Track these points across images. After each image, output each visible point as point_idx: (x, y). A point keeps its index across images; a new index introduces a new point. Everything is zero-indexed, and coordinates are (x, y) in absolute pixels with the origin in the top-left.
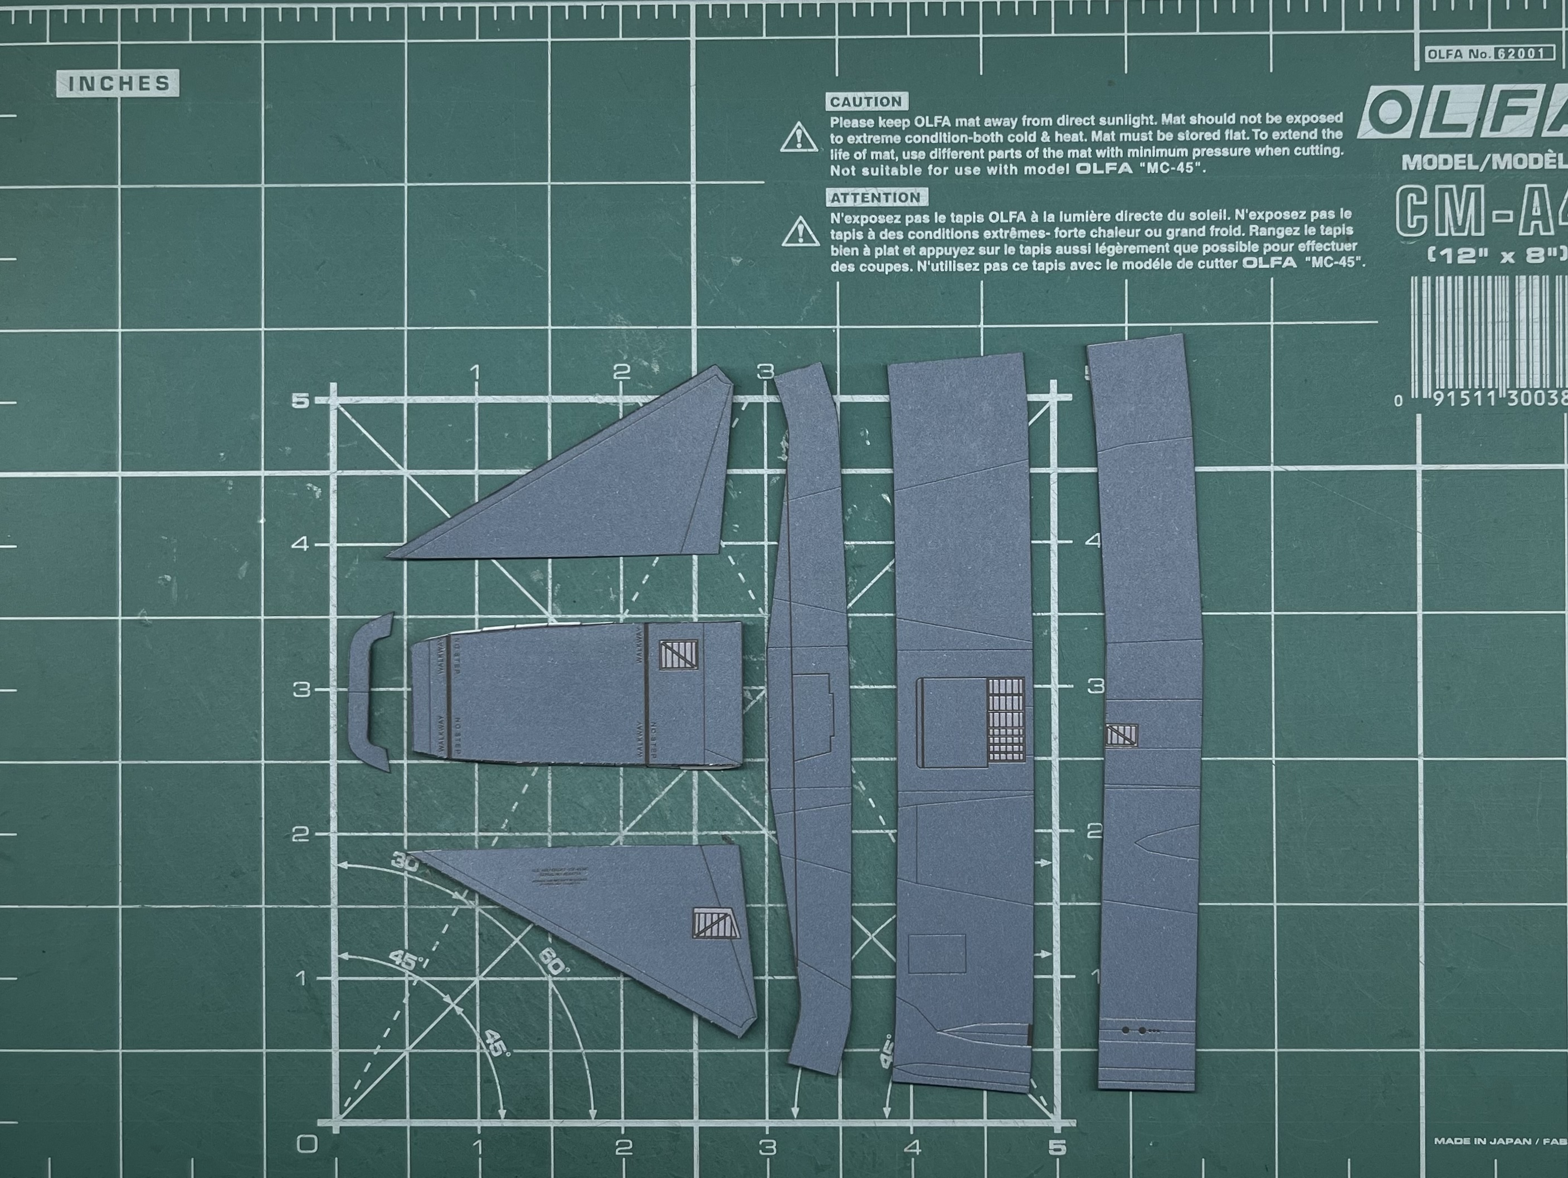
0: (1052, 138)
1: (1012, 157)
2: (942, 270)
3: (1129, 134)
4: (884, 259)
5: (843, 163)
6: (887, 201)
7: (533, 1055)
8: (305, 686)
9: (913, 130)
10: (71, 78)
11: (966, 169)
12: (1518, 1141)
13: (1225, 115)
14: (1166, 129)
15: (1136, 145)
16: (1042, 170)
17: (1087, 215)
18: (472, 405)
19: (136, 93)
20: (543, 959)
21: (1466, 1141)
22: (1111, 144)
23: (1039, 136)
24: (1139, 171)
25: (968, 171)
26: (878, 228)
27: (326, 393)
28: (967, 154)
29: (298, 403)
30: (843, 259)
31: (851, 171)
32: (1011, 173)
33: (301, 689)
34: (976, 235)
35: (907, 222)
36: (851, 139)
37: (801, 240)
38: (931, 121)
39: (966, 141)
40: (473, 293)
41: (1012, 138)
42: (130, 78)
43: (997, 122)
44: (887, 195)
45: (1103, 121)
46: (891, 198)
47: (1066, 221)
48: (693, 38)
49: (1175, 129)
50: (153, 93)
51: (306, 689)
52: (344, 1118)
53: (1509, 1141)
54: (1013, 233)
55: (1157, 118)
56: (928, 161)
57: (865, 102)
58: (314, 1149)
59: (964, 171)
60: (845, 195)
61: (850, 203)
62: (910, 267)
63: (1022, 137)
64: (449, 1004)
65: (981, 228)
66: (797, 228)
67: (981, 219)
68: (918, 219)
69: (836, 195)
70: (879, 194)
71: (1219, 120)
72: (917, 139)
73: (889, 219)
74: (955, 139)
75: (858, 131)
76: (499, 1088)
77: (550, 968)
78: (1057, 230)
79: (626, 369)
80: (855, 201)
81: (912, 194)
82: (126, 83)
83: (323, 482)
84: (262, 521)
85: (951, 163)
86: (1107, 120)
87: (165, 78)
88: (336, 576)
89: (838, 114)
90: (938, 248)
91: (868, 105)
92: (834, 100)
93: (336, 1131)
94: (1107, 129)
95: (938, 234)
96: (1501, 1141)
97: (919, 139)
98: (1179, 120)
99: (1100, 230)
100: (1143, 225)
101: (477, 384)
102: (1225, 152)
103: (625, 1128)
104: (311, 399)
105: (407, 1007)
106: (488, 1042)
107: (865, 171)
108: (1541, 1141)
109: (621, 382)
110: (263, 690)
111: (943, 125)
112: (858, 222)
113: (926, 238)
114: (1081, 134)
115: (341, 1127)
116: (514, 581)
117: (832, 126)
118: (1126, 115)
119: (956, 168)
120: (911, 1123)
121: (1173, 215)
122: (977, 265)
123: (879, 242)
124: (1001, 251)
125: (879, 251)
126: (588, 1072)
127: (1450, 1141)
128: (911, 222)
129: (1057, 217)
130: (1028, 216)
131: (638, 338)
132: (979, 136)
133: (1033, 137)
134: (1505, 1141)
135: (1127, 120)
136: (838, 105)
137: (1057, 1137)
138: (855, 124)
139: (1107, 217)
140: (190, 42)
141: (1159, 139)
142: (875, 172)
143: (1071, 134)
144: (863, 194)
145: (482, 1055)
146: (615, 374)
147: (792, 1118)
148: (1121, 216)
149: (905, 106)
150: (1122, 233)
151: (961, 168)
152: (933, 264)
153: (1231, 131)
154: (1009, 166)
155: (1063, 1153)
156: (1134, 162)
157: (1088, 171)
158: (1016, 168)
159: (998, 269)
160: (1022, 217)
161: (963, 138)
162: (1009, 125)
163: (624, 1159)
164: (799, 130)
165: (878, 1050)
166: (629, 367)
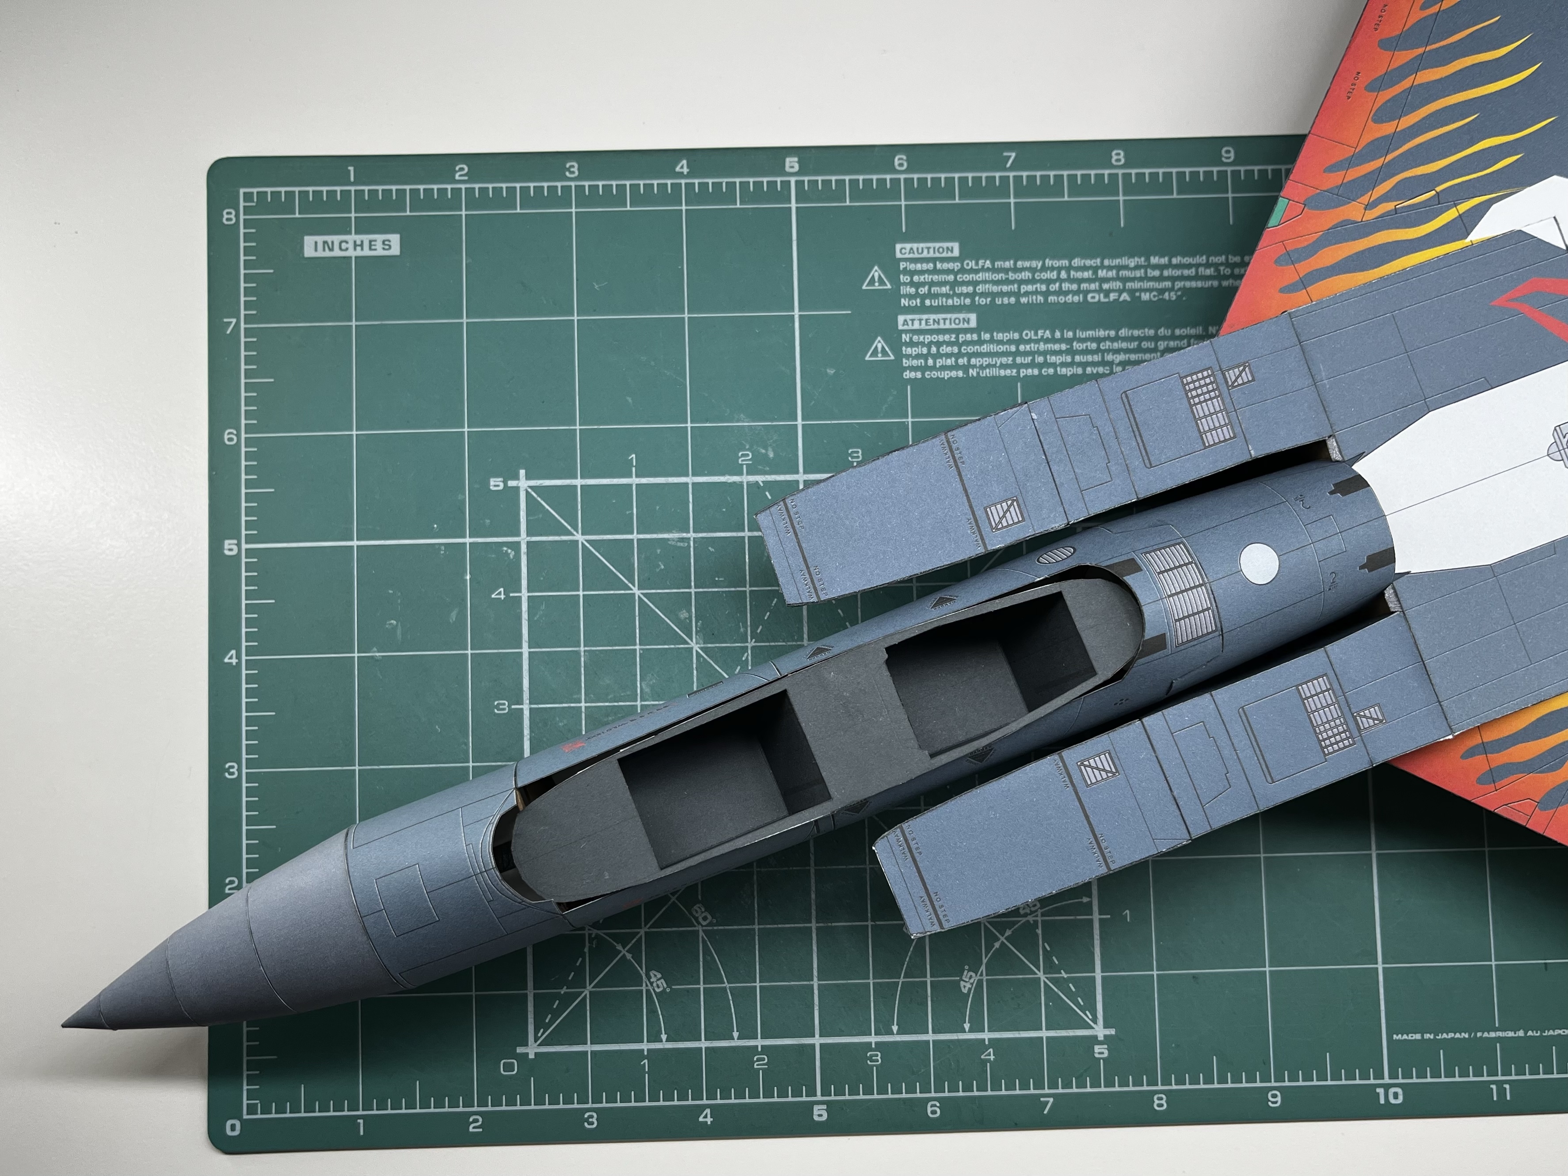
0: (1069, 275)
1: (1039, 290)
2: (988, 375)
3: (1126, 272)
4: (944, 368)
5: (911, 297)
6: (945, 323)
7: (688, 990)
8: (504, 704)
9: (962, 271)
10: (316, 243)
11: (1004, 299)
12: (1458, 1035)
13: (1198, 257)
14: (1155, 267)
15: (1133, 279)
16: (1061, 299)
17: (1097, 333)
18: (630, 485)
19: (367, 252)
20: (694, 913)
21: (1418, 1036)
22: (1113, 279)
23: (1059, 274)
24: (1136, 300)
25: (1006, 300)
26: (939, 344)
27: (516, 477)
28: (1005, 288)
29: (495, 486)
30: (913, 369)
31: (916, 303)
32: (1038, 302)
33: (501, 707)
34: (1013, 348)
35: (961, 340)
36: (916, 278)
37: (880, 355)
38: (977, 264)
39: (1004, 279)
40: (630, 400)
41: (1038, 276)
42: (362, 242)
43: (1027, 264)
44: (945, 319)
45: (1106, 262)
46: (948, 322)
47: (1082, 337)
48: (793, 205)
49: (1161, 267)
50: (380, 252)
51: (504, 706)
52: (538, 1045)
53: (1451, 1035)
54: (1042, 347)
55: (1148, 259)
56: (974, 294)
57: (925, 251)
58: (514, 1071)
59: (1002, 301)
60: (913, 320)
61: (916, 326)
62: (963, 374)
63: (1046, 275)
64: (620, 952)
65: (1018, 343)
66: (876, 347)
67: (1016, 336)
68: (969, 337)
69: (905, 320)
70: (939, 320)
71: (1193, 260)
72: (966, 278)
73: (947, 337)
74: (995, 277)
75: (922, 272)
76: (661, 1017)
77: (700, 920)
78: (1075, 344)
79: (748, 455)
80: (920, 324)
81: (964, 319)
82: (359, 245)
83: (516, 546)
84: (468, 577)
85: (994, 295)
86: (1109, 262)
87: (389, 241)
88: (527, 618)
89: (906, 260)
90: (985, 359)
91: (928, 252)
92: (903, 250)
93: (532, 1056)
94: (1110, 268)
95: (985, 348)
96: (1445, 1035)
97: (968, 277)
98: (1164, 260)
99: (1108, 343)
100: (1140, 339)
101: (634, 469)
102: (1200, 284)
103: (762, 1046)
104: (505, 482)
105: (587, 955)
106: (652, 980)
107: (928, 302)
108: (1476, 1034)
109: (745, 466)
110: (470, 708)
111: (986, 267)
112: (923, 341)
113: (976, 351)
114: (1090, 272)
115: (535, 1053)
116: (666, 619)
117: (901, 269)
118: (1123, 258)
119: (997, 299)
120: (986, 1036)
121: (1162, 331)
122: (1015, 371)
123: (939, 355)
124: (1033, 360)
125: (940, 362)
126: (731, 1002)
127: (1405, 1037)
128: (963, 339)
129: (1075, 334)
130: (1053, 333)
131: (757, 432)
132: (1013, 275)
133: (1054, 275)
134: (1448, 1035)
135: (1124, 261)
136: (905, 253)
137: (1100, 1043)
138: (919, 266)
139: (1112, 333)
140: (408, 213)
141: (1149, 275)
142: (935, 302)
143: (1083, 272)
144: (927, 320)
145: (648, 991)
146: (740, 460)
147: (893, 1034)
148: (1123, 332)
149: (956, 253)
150: (1124, 345)
151: (1000, 299)
152: (981, 372)
153: (1203, 269)
154: (1037, 297)
155: (1106, 1055)
156: (1132, 292)
157: (1096, 300)
158: (1042, 298)
159: (1031, 374)
160: (1048, 334)
161: (1001, 276)
162: (1035, 266)
163: (761, 1071)
164: (876, 272)
165: (959, 978)
166: (750, 454)
